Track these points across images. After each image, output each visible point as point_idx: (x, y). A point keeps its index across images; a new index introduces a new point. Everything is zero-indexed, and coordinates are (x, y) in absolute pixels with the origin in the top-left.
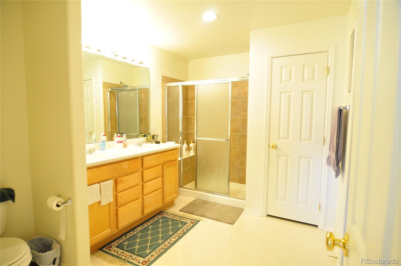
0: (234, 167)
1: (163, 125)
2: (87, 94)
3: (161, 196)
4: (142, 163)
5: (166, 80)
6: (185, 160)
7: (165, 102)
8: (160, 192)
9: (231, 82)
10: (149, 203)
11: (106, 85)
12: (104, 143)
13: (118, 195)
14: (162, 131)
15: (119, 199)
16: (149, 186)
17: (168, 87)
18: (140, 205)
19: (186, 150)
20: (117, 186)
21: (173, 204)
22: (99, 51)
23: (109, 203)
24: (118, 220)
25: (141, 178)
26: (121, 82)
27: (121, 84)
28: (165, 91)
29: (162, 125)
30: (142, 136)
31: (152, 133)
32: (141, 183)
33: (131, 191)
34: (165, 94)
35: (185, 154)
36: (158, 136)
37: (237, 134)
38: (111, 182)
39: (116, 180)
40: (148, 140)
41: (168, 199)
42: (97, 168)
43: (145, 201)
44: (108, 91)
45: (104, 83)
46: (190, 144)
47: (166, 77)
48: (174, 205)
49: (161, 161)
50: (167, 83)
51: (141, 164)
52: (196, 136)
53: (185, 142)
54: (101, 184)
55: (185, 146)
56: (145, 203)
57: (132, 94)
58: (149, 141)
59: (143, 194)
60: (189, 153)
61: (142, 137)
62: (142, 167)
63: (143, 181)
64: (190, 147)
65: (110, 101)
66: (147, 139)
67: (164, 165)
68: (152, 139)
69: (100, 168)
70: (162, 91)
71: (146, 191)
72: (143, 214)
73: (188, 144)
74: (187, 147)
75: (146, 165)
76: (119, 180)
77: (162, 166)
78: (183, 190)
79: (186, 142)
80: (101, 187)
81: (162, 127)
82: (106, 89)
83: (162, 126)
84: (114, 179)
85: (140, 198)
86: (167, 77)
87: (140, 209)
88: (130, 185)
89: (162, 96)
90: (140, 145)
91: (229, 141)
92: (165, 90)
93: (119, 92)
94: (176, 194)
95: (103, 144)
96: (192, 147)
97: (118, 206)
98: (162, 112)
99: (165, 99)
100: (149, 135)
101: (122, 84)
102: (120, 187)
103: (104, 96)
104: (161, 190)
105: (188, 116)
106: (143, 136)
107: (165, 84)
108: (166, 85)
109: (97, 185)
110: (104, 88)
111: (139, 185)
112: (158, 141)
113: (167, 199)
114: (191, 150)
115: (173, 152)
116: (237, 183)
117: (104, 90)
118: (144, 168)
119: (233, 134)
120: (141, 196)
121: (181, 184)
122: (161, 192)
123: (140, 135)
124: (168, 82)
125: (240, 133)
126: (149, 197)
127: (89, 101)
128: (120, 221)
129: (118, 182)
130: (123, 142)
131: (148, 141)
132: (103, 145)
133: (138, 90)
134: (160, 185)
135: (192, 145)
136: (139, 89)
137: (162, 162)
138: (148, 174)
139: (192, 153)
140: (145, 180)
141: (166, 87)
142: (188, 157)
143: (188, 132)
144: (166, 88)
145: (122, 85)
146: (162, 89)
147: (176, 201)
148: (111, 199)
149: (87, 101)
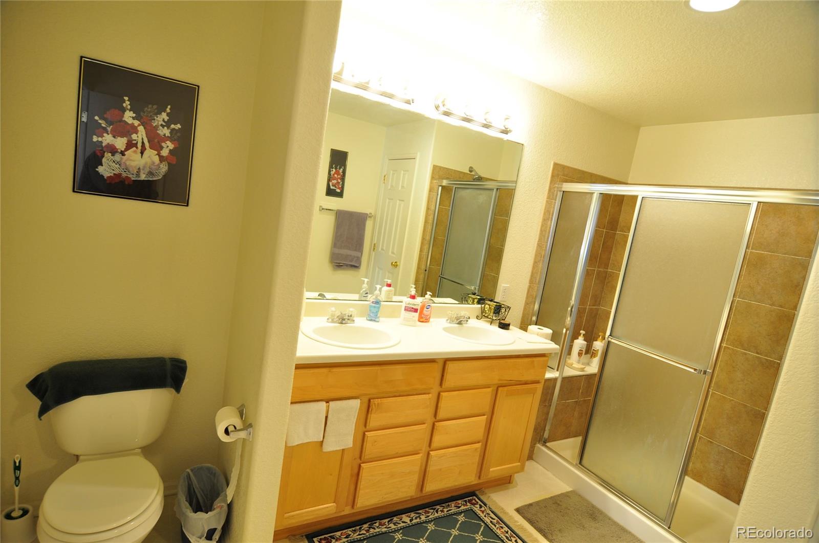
0: (711, 442)
1: (531, 282)
2: (403, 187)
3: (476, 459)
4: (443, 376)
5: (564, 175)
6: (568, 380)
7: (548, 228)
8: (476, 449)
9: (757, 203)
10: (441, 470)
11: (439, 172)
12: (378, 305)
13: (368, 437)
14: (527, 298)
15: (368, 446)
16: (449, 431)
17: (563, 192)
18: (417, 468)
19: (580, 354)
20: (369, 415)
21: (509, 483)
22: (408, 102)
23: (343, 450)
24: (358, 489)
25: (432, 410)
26: (471, 167)
27: (471, 171)
28: (555, 203)
29: (530, 284)
30: (474, 299)
31: (498, 299)
32: (430, 420)
33: (401, 433)
34: (554, 208)
35: (576, 365)
36: (509, 307)
37: (746, 354)
38: (355, 405)
39: (369, 401)
40: (484, 314)
41: (495, 470)
42: (328, 369)
43: (431, 463)
44: (440, 186)
45: (435, 167)
46: (596, 340)
47: (564, 167)
48: (511, 485)
49: (495, 377)
50: (564, 183)
51: (438, 376)
52: (608, 333)
53: (580, 334)
54: (331, 403)
55: (580, 343)
56: (431, 469)
57: (482, 197)
58: (486, 315)
59: (430, 445)
60: (588, 364)
61: (473, 303)
62: (441, 384)
63: (435, 415)
64: (593, 348)
65: (439, 205)
66: (483, 311)
67: (500, 389)
68: (492, 314)
69: (335, 370)
70: (547, 202)
71: (438, 440)
72: (422, 490)
73: (590, 339)
74: (585, 347)
75: (450, 381)
76: (376, 402)
77: (493, 390)
78: (547, 453)
79: (584, 335)
80: (330, 412)
81: (530, 287)
82: (435, 180)
83: (528, 284)
84: (366, 400)
85: (420, 452)
86: (568, 167)
87: (415, 479)
88: (402, 420)
89: (544, 214)
90: (460, 323)
91: (707, 377)
92: (556, 200)
93: (460, 190)
94: (519, 464)
95: (375, 307)
96: (598, 350)
97: (362, 459)
98: (537, 251)
99: (552, 220)
100: (489, 302)
101: (473, 173)
102: (375, 419)
103: (429, 194)
104: (478, 445)
105: (607, 269)
106: (476, 300)
107: (560, 186)
108: (562, 187)
109: (324, 404)
110: (433, 178)
111: (424, 424)
112: (507, 321)
113: (491, 470)
114: (594, 357)
115: (533, 361)
116: (712, 489)
117: (431, 183)
118: (443, 387)
119: (733, 349)
120: (425, 448)
121: (546, 435)
122: (479, 450)
123: (470, 297)
124: (566, 181)
125: (758, 353)
126: (442, 457)
127: (403, 201)
128: (361, 492)
129: (373, 407)
130: (419, 311)
131: (482, 315)
132: (374, 310)
133: (495, 190)
134: (480, 433)
135: (598, 345)
136: (497, 189)
137: (496, 382)
138: (451, 403)
139: (593, 368)
140: (441, 415)
141: (559, 192)
142: (580, 376)
143: (597, 310)
144: (560, 195)
145: (472, 175)
146: (548, 197)
147: (517, 477)
148: (348, 442)
149: (400, 200)
